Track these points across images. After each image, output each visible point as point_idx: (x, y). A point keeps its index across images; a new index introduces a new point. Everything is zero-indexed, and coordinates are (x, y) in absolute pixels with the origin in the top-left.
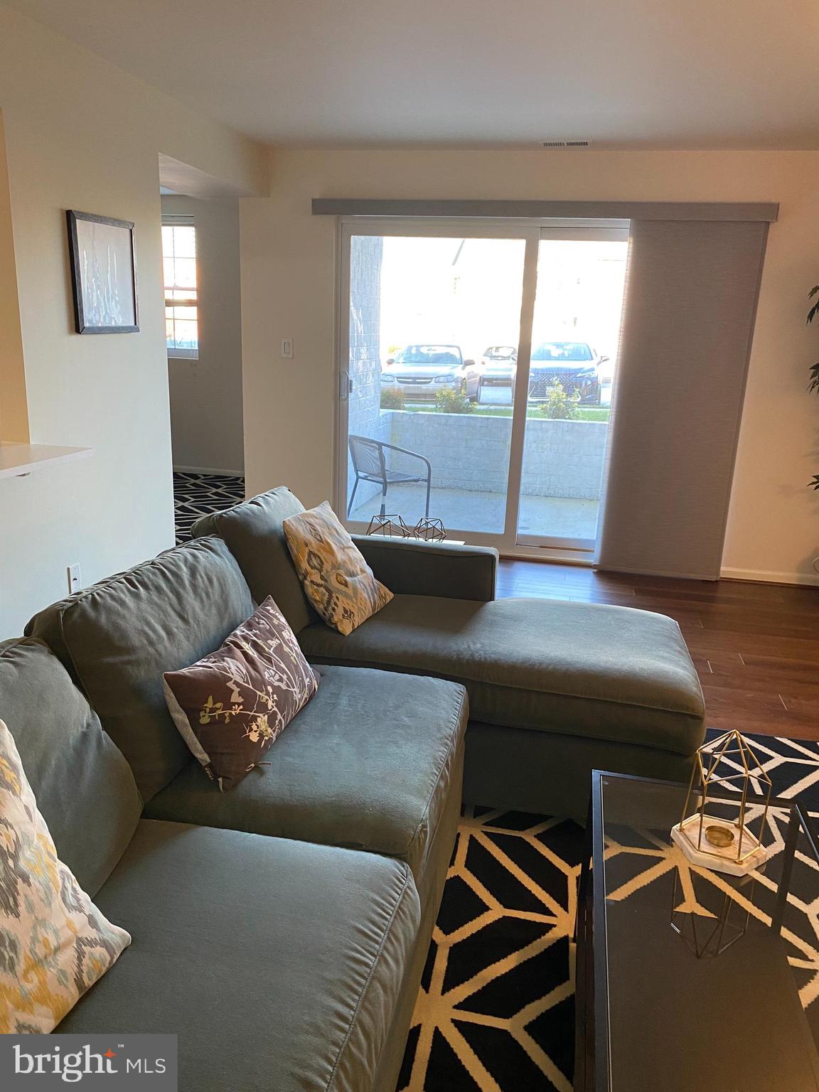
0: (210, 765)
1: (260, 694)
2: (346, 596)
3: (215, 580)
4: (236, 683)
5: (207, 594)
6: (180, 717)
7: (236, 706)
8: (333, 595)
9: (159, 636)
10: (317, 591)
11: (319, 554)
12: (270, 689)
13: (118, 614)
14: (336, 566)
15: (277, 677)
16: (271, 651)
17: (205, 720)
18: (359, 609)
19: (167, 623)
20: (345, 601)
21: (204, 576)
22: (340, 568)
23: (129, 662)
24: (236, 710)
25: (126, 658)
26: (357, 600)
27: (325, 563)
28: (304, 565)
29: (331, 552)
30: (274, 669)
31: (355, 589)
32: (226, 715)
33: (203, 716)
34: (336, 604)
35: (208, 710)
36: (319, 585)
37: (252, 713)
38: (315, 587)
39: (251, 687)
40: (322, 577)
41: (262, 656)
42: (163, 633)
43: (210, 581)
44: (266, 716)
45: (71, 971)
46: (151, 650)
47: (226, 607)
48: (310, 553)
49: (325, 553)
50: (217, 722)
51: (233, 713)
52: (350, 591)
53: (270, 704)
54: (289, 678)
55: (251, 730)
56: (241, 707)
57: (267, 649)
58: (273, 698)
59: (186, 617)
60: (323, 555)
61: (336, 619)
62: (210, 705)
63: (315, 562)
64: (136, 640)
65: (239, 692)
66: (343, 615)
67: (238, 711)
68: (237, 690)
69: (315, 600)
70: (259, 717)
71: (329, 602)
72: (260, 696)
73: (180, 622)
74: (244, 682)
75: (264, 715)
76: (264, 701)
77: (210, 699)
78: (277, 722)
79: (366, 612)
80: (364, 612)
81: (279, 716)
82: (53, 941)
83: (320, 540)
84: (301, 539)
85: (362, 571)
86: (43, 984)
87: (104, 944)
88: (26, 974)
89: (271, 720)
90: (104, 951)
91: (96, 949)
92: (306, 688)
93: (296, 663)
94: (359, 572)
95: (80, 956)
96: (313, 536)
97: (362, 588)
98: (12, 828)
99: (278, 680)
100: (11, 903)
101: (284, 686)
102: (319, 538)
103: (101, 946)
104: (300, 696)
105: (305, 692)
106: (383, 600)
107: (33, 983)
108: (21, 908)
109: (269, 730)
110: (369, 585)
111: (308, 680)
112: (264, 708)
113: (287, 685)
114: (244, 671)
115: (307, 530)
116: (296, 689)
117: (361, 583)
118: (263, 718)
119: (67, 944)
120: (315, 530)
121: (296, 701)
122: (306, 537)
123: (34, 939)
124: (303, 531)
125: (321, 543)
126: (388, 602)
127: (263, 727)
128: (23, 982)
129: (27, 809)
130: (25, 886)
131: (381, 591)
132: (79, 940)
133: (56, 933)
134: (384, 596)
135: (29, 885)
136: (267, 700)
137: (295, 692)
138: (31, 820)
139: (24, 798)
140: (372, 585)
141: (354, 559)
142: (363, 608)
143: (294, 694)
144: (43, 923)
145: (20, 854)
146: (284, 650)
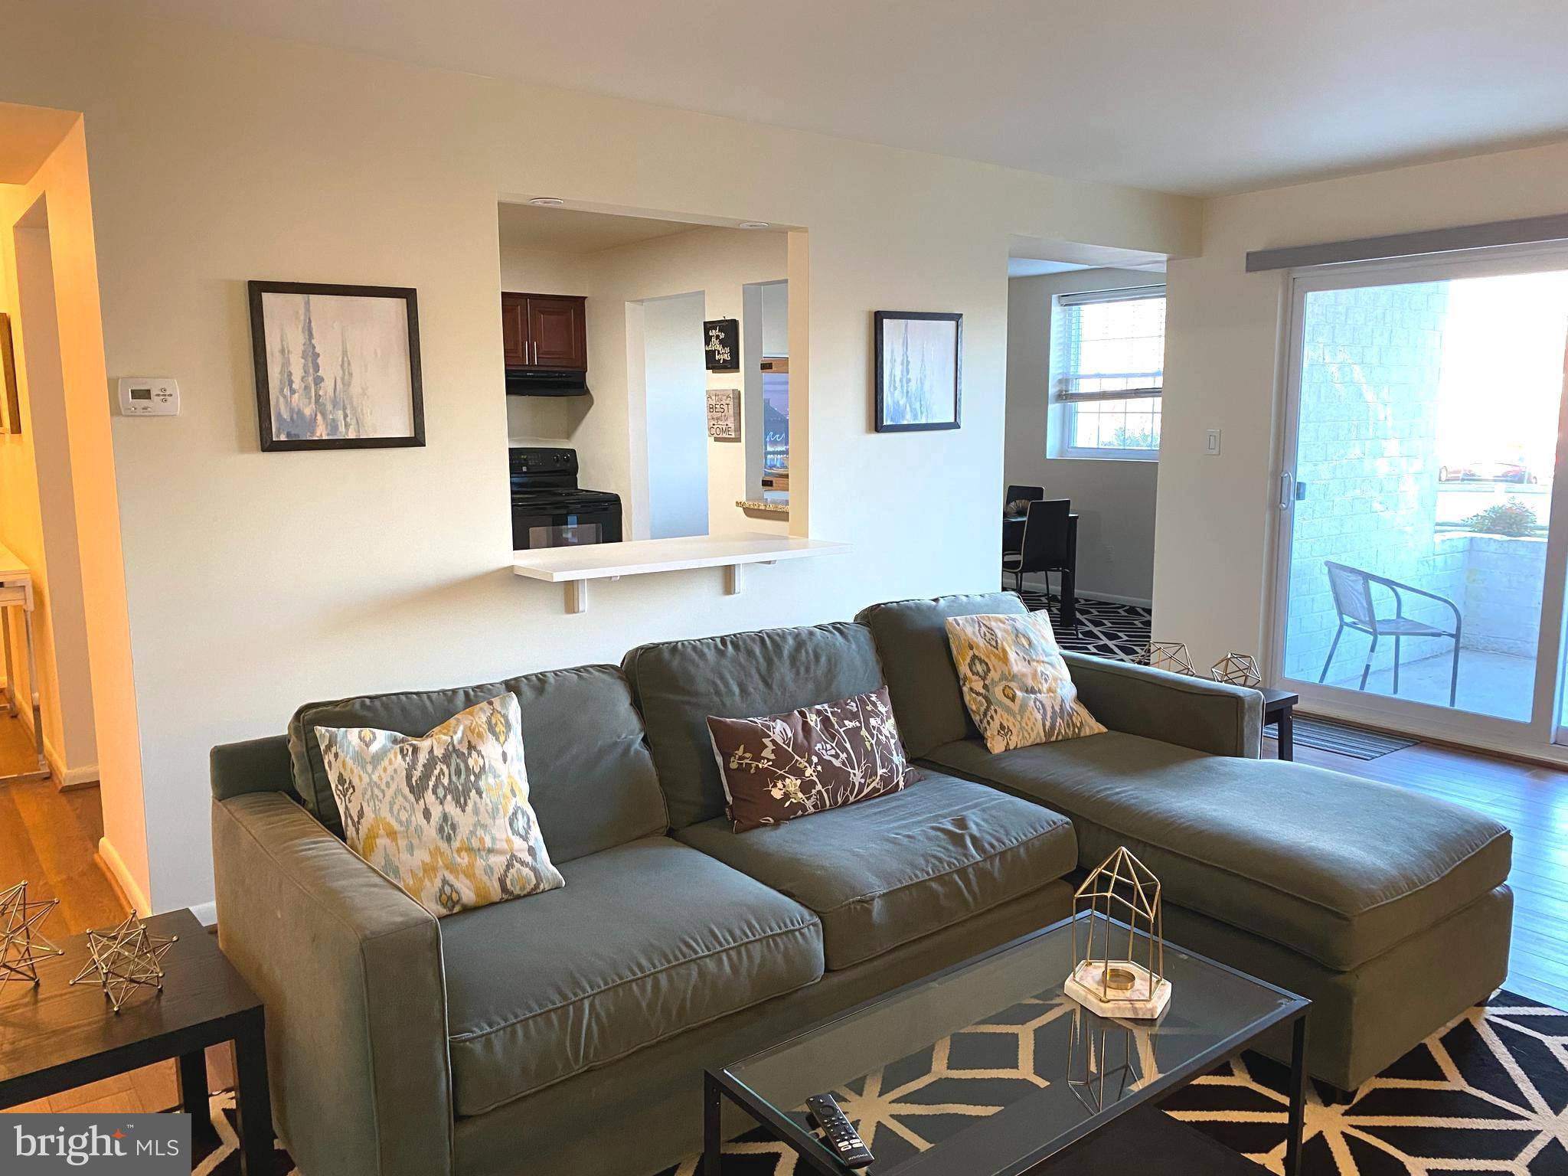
0: (731, 808)
1: (799, 759)
2: (1009, 711)
3: (823, 659)
4: (774, 742)
5: (807, 670)
6: (719, 759)
7: (766, 761)
8: (992, 707)
9: (730, 692)
10: (974, 700)
11: (987, 660)
12: (815, 759)
13: (693, 661)
14: (1009, 676)
15: (833, 752)
16: (841, 730)
17: (734, 766)
18: (1022, 728)
19: (745, 682)
20: (1005, 715)
21: (811, 652)
22: (1013, 681)
23: (689, 703)
24: (764, 764)
25: (686, 698)
26: (1022, 717)
27: (992, 671)
28: (964, 669)
29: (1005, 659)
30: (834, 745)
31: (1023, 707)
32: (753, 765)
33: (734, 761)
34: (992, 717)
35: (737, 756)
36: (978, 694)
37: (782, 772)
38: (974, 695)
39: (790, 750)
40: (985, 687)
41: (828, 731)
42: (736, 690)
43: (817, 657)
44: (799, 782)
45: (499, 870)
46: (716, 699)
47: (829, 683)
48: (974, 657)
49: (997, 661)
50: (743, 770)
51: (760, 766)
52: (1015, 707)
53: (809, 772)
54: (849, 757)
55: (775, 786)
56: (770, 763)
57: (836, 726)
58: (816, 768)
59: (770, 682)
60: (992, 662)
61: (988, 734)
62: (740, 752)
63: (979, 668)
64: (702, 686)
65: (773, 750)
66: (999, 731)
67: (766, 766)
68: (771, 747)
69: (972, 710)
70: (789, 778)
71: (985, 715)
72: (797, 760)
73: (761, 685)
74: (784, 743)
75: (796, 779)
76: (801, 766)
77: (742, 748)
78: (814, 791)
79: (1033, 735)
80: (1029, 734)
81: (819, 787)
82: (488, 843)
83: (995, 645)
84: (965, 640)
85: (1050, 690)
86: (471, 865)
87: (534, 870)
88: (459, 851)
89: (806, 787)
90: (532, 874)
91: (526, 871)
92: (879, 777)
93: (870, 749)
94: (1045, 690)
95: (509, 866)
96: (985, 639)
97: (1036, 707)
98: (483, 757)
99: (831, 756)
100: (462, 800)
101: (837, 763)
102: (994, 643)
103: (530, 869)
104: (863, 781)
105: (874, 780)
106: (1074, 730)
107: (463, 860)
108: (469, 808)
109: (800, 795)
110: (1053, 707)
111: (885, 770)
112: (798, 773)
113: (843, 763)
114: (790, 735)
115: (980, 633)
116: (856, 772)
117: (1038, 703)
118: (795, 781)
119: (501, 852)
120: (991, 634)
121: (854, 783)
122: (975, 639)
123: (473, 833)
124: (974, 633)
125: (995, 650)
126: (1082, 735)
127: (792, 789)
128: (455, 855)
129: (504, 755)
130: (477, 796)
131: (1077, 719)
132: (513, 856)
133: (493, 839)
134: (1078, 725)
135: (481, 797)
136: (806, 767)
137: (854, 774)
138: (505, 763)
139: (506, 748)
140: (1057, 709)
141: (1042, 675)
142: (1030, 730)
143: (852, 775)
144: (484, 827)
145: (483, 777)
146: (862, 733)
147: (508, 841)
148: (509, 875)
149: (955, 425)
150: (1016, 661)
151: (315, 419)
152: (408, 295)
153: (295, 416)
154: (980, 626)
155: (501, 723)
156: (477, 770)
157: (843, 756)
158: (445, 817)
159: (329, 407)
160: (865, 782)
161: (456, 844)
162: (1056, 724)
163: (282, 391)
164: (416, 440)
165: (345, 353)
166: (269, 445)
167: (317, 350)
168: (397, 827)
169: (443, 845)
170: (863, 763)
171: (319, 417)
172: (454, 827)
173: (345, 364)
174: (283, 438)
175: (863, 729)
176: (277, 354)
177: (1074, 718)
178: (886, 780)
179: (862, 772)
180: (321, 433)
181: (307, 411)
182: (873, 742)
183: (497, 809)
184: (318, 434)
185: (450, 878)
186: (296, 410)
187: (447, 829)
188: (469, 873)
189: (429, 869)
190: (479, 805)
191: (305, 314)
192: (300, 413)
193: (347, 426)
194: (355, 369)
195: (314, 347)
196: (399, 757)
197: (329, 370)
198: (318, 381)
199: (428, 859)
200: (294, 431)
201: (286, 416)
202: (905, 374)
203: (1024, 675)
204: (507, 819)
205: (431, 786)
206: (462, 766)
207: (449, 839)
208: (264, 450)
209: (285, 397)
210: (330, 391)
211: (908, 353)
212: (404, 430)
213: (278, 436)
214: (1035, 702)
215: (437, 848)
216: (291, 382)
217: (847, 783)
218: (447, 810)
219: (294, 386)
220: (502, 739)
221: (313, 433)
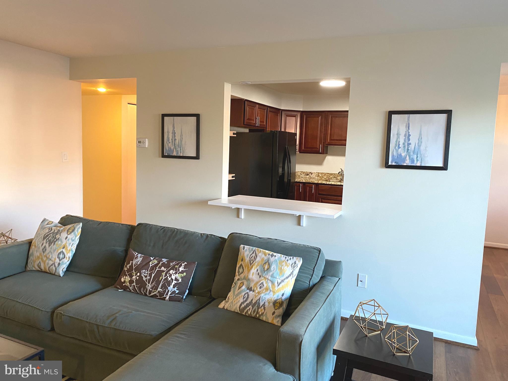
1: (134, 272)
4: (132, 263)
7: (127, 268)
12: (138, 274)
14: (246, 278)
15: (146, 275)
16: (157, 269)
26: (235, 298)
30: (149, 273)
37: (127, 274)
39: (134, 268)
44: (130, 279)
49: (247, 270)
53: (134, 277)
54: (150, 280)
55: (123, 277)
58: (137, 277)
70: (128, 276)
72: (133, 272)
74: (134, 265)
75: (129, 278)
76: (133, 274)
78: (132, 285)
79: (234, 308)
80: (233, 306)
81: (135, 284)
82: (50, 257)
83: (251, 263)
84: (242, 256)
85: (259, 293)
86: (45, 261)
87: (56, 269)
88: (45, 256)
89: (131, 282)
90: (55, 269)
91: (54, 268)
92: (157, 291)
93: (160, 279)
94: (257, 291)
95: (52, 265)
96: (250, 259)
97: (244, 296)
98: (60, 236)
99: (144, 276)
100: (50, 244)
101: (144, 279)
102: (252, 262)
103: (55, 268)
104: (151, 290)
105: (155, 291)
106: (257, 314)
107: (45, 259)
108: (50, 247)
109: (128, 284)
110: (252, 300)
111: (161, 290)
112: (131, 276)
113: (146, 280)
114: (139, 263)
115: (250, 255)
116: (149, 285)
117: (246, 295)
118: (128, 278)
119: (52, 261)
120: (255, 258)
121: (147, 289)
122: (246, 258)
123: (48, 253)
124: (248, 255)
125: (250, 265)
126: (261, 318)
127: (127, 280)
128: (44, 257)
129: (67, 237)
130: (53, 245)
131: (261, 310)
132: (54, 263)
133: (52, 257)
134: (260, 313)
135: (54, 245)
136: (134, 275)
137: (148, 286)
138: (66, 239)
139: (68, 236)
140: (254, 302)
141: (260, 284)
143: (147, 286)
144: (51, 253)
145: (58, 240)
146: (162, 274)
147: (55, 259)
148: (51, 267)
150: (253, 273)
151: (174, 150)
152: (197, 116)
153: (169, 149)
154: (253, 253)
155: (72, 229)
156: (57, 238)
157: (148, 278)
158: (45, 247)
159: (177, 147)
160: (152, 290)
161: (45, 254)
162: (247, 308)
163: (167, 142)
164: (197, 157)
165: (181, 132)
166: (163, 156)
167: (175, 132)
168: (36, 245)
169: (42, 253)
170: (154, 283)
171: (175, 150)
172: (46, 250)
173: (181, 135)
174: (166, 154)
175: (165, 272)
176: (167, 133)
177: (260, 310)
178: (161, 294)
179: (151, 286)
180: (175, 154)
181: (172, 148)
182: (164, 278)
183: (56, 250)
184: (174, 154)
185: (41, 262)
186: (170, 147)
187: (44, 250)
188: (44, 263)
189: (38, 258)
190: (52, 247)
191: (173, 122)
192: (170, 148)
193: (181, 152)
194: (183, 137)
195: (175, 131)
196: (48, 229)
197: (178, 138)
198: (175, 140)
199: (39, 255)
200: (169, 153)
201: (167, 149)
202: (407, 141)
203: (253, 281)
204: (58, 253)
205: (46, 239)
206: (55, 236)
207: (44, 252)
208: (162, 157)
209: (167, 144)
210: (178, 144)
211: (409, 131)
212: (194, 155)
213: (165, 154)
214: (245, 294)
215: (41, 253)
216: (169, 140)
217: (145, 287)
218: (46, 245)
219: (170, 141)
220: (69, 233)
221: (173, 154)
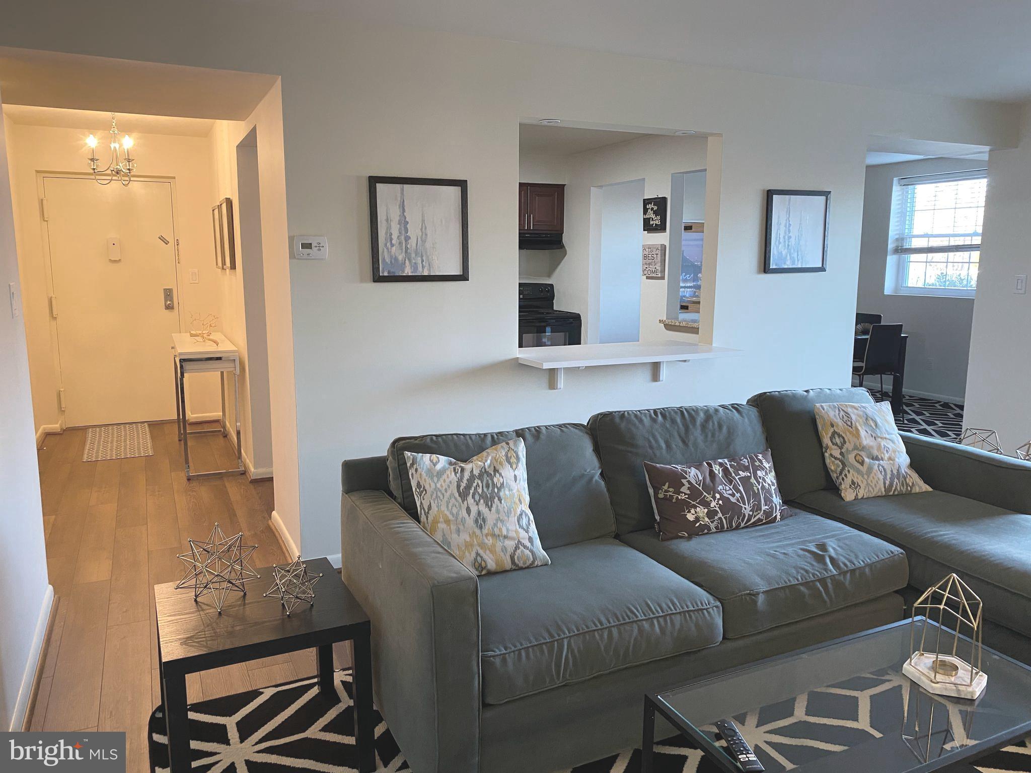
0: (658, 523)
1: (707, 495)
2: (859, 472)
3: (725, 429)
4: (689, 482)
5: (713, 435)
6: (651, 491)
7: (683, 494)
8: (846, 468)
9: (660, 447)
10: (833, 462)
11: (844, 435)
12: (718, 496)
13: (635, 425)
14: (860, 448)
15: (730, 492)
16: (737, 478)
17: (661, 496)
18: (868, 484)
19: (669, 440)
20: (856, 474)
21: (716, 423)
22: (863, 451)
23: (631, 452)
24: (682, 497)
25: (629, 449)
26: (868, 477)
27: (847, 443)
28: (826, 440)
29: (857, 435)
30: (731, 487)
31: (870, 469)
32: (675, 497)
33: (661, 493)
34: (846, 475)
35: (664, 490)
36: (836, 458)
37: (694, 503)
38: (833, 459)
39: (701, 488)
40: (842, 454)
41: (727, 477)
42: (664, 446)
43: (720, 426)
44: (706, 510)
45: (510, 550)
46: (650, 451)
47: (729, 445)
48: (834, 433)
49: (851, 436)
50: (668, 499)
51: (680, 497)
52: (864, 469)
53: (713, 504)
54: (742, 497)
55: (689, 512)
56: (687, 496)
57: (733, 475)
58: (718, 502)
59: (687, 442)
60: (848, 436)
61: (843, 486)
62: (666, 487)
63: (838, 440)
64: (640, 442)
65: (688, 487)
66: (850, 485)
67: (683, 498)
68: (687, 485)
69: (832, 471)
70: (699, 507)
71: (841, 473)
72: (705, 496)
73: (681, 444)
74: (696, 483)
75: (704, 509)
76: (708, 500)
77: (667, 484)
78: (716, 518)
79: (876, 490)
80: (873, 489)
81: (720, 515)
82: (504, 532)
83: (850, 425)
84: (828, 420)
85: (890, 459)
86: (494, 545)
87: (532, 551)
88: (487, 535)
89: (711, 514)
90: (530, 554)
91: (527, 552)
92: (762, 512)
93: (757, 492)
94: (886, 458)
95: (517, 548)
96: (843, 421)
97: (879, 470)
98: (502, 478)
99: (730, 494)
100: (490, 504)
101: (733, 500)
102: (849, 423)
103: (529, 551)
104: (751, 513)
105: (759, 513)
106: (907, 488)
107: (489, 541)
108: (494, 509)
109: (707, 519)
110: (892, 471)
111: (767, 507)
112: (706, 504)
113: (738, 500)
114: (701, 478)
115: (839, 416)
116: (747, 507)
117: (881, 467)
118: (703, 510)
119: (512, 539)
120: (848, 417)
121: (744, 514)
122: (836, 420)
123: (495, 525)
124: (835, 416)
125: (850, 428)
126: (913, 491)
127: (701, 515)
128: (485, 538)
129: (515, 476)
130: (499, 502)
131: (909, 480)
132: (519, 541)
133: (508, 530)
134: (911, 484)
135: (501, 503)
136: (711, 501)
137: (745, 508)
138: (516, 482)
139: (516, 472)
140: (895, 472)
141: (884, 448)
142: (873, 486)
143: (743, 509)
144: (502, 521)
145: (502, 490)
146: (751, 481)
147: (516, 532)
148: (517, 554)
149: (822, 269)
150: (865, 437)
151: (405, 263)
152: (462, 184)
153: (393, 261)
154: (839, 410)
155: (514, 457)
156: (499, 485)
157: (738, 495)
158: (479, 513)
159: (413, 255)
160: (753, 514)
161: (485, 531)
162: (893, 483)
163: (386, 245)
164: (463, 277)
165: (423, 221)
166: (378, 278)
167: (407, 220)
168: (451, 517)
169: (478, 531)
170: (752, 501)
171: (407, 262)
172: (484, 520)
173: (423, 228)
174: (386, 274)
175: (752, 477)
176: (384, 223)
177: (907, 480)
178: (768, 514)
179: (750, 507)
180: (408, 271)
181: (400, 258)
182: (760, 487)
183: (511, 511)
184: (406, 272)
185: (481, 552)
186: (394, 257)
187: (480, 521)
188: (493, 551)
189: (469, 545)
190: (499, 508)
191: (401, 197)
192: (396, 259)
193: (423, 267)
194: (429, 232)
195: (405, 218)
196: (453, 473)
197: (414, 232)
198: (407, 238)
199: (468, 539)
200: (392, 270)
201: (388, 260)
202: (787, 233)
203: (872, 447)
204: (516, 518)
205: (471, 494)
206: (490, 482)
207: (481, 528)
208: (375, 281)
209: (388, 249)
210: (414, 245)
211: (790, 219)
212: (456, 271)
213: (383, 273)
214: (878, 467)
215: (474, 533)
216: (391, 239)
217: (741, 515)
218: (480, 509)
219: (394, 242)
220: (514, 466)
221: (403, 271)
